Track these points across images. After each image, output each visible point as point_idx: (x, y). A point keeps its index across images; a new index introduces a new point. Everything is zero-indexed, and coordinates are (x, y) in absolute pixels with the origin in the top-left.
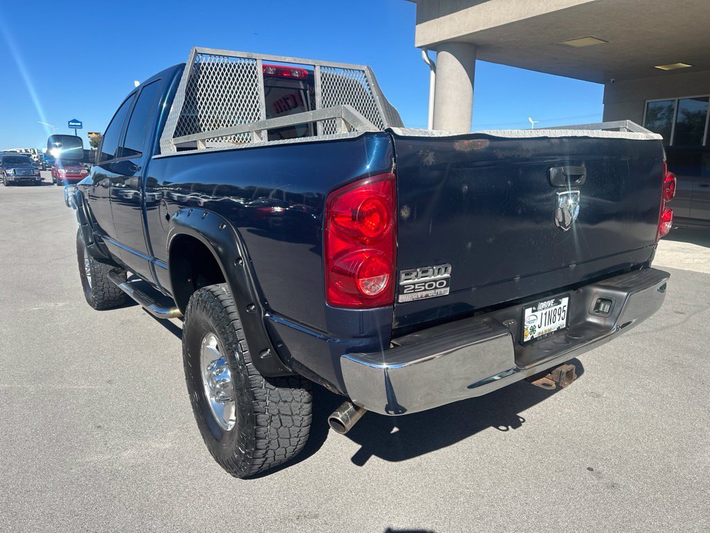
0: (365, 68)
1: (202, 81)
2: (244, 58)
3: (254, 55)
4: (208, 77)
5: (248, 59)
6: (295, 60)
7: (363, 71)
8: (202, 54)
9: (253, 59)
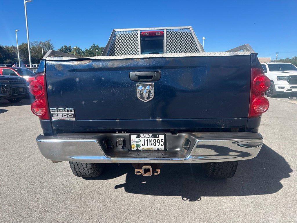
0: (189, 27)
1: (117, 41)
2: (133, 31)
3: (137, 29)
4: (119, 40)
5: (135, 31)
6: (154, 29)
7: (189, 29)
8: (117, 31)
9: (137, 31)
